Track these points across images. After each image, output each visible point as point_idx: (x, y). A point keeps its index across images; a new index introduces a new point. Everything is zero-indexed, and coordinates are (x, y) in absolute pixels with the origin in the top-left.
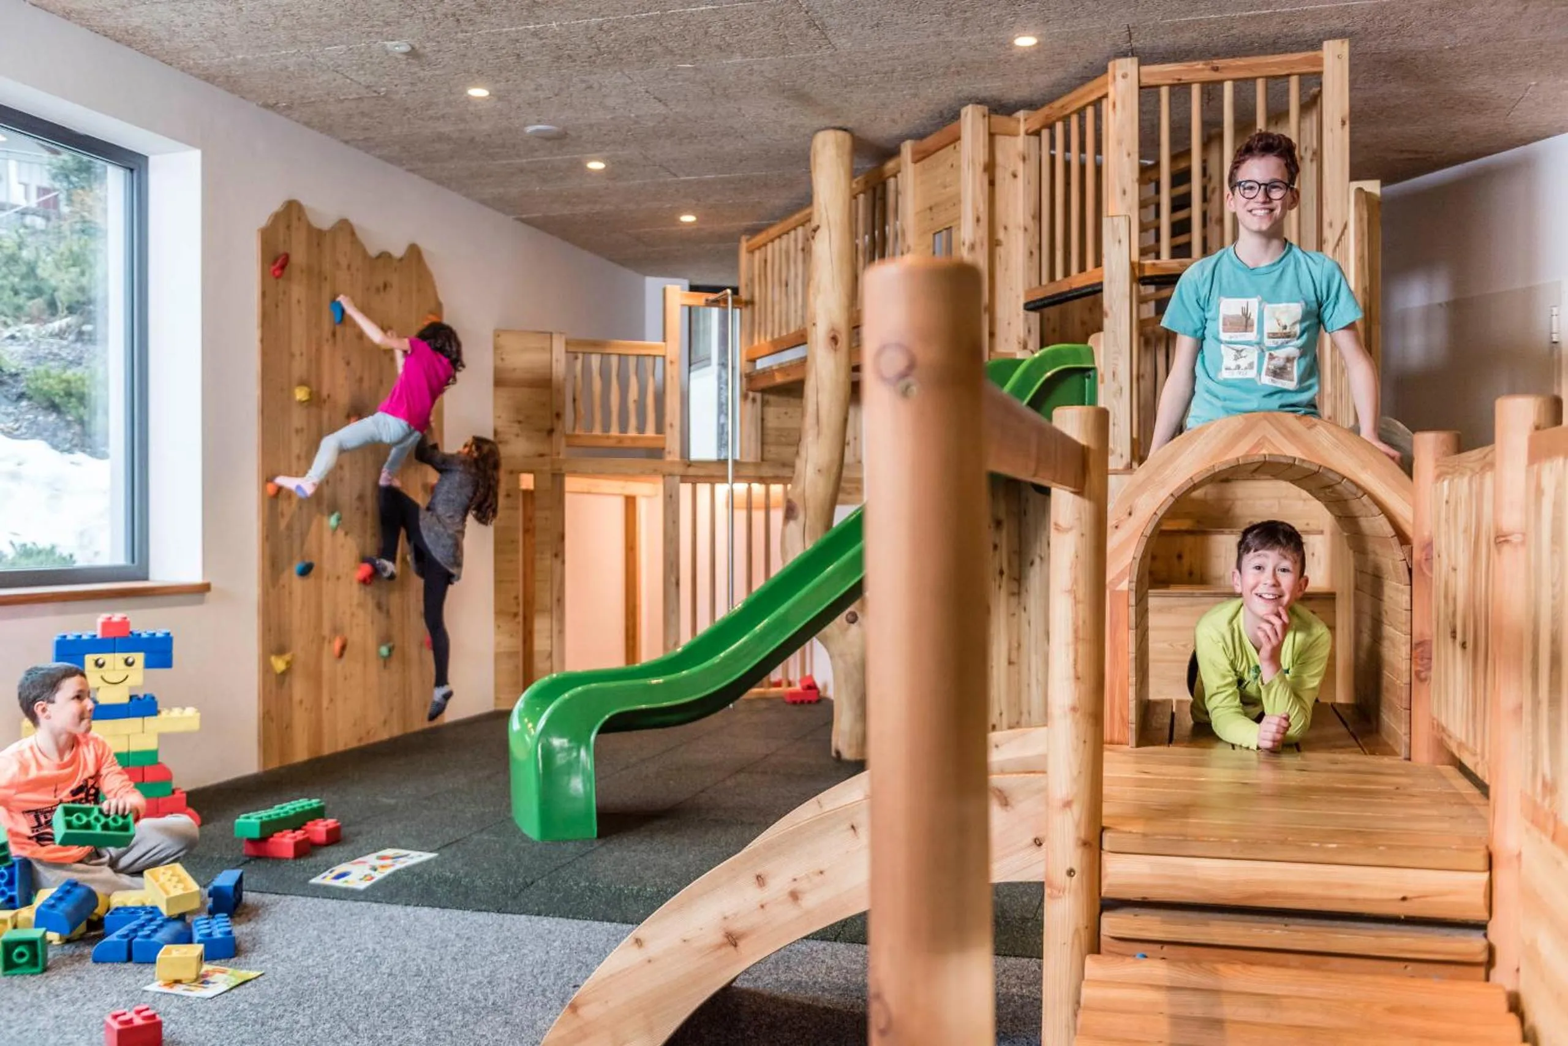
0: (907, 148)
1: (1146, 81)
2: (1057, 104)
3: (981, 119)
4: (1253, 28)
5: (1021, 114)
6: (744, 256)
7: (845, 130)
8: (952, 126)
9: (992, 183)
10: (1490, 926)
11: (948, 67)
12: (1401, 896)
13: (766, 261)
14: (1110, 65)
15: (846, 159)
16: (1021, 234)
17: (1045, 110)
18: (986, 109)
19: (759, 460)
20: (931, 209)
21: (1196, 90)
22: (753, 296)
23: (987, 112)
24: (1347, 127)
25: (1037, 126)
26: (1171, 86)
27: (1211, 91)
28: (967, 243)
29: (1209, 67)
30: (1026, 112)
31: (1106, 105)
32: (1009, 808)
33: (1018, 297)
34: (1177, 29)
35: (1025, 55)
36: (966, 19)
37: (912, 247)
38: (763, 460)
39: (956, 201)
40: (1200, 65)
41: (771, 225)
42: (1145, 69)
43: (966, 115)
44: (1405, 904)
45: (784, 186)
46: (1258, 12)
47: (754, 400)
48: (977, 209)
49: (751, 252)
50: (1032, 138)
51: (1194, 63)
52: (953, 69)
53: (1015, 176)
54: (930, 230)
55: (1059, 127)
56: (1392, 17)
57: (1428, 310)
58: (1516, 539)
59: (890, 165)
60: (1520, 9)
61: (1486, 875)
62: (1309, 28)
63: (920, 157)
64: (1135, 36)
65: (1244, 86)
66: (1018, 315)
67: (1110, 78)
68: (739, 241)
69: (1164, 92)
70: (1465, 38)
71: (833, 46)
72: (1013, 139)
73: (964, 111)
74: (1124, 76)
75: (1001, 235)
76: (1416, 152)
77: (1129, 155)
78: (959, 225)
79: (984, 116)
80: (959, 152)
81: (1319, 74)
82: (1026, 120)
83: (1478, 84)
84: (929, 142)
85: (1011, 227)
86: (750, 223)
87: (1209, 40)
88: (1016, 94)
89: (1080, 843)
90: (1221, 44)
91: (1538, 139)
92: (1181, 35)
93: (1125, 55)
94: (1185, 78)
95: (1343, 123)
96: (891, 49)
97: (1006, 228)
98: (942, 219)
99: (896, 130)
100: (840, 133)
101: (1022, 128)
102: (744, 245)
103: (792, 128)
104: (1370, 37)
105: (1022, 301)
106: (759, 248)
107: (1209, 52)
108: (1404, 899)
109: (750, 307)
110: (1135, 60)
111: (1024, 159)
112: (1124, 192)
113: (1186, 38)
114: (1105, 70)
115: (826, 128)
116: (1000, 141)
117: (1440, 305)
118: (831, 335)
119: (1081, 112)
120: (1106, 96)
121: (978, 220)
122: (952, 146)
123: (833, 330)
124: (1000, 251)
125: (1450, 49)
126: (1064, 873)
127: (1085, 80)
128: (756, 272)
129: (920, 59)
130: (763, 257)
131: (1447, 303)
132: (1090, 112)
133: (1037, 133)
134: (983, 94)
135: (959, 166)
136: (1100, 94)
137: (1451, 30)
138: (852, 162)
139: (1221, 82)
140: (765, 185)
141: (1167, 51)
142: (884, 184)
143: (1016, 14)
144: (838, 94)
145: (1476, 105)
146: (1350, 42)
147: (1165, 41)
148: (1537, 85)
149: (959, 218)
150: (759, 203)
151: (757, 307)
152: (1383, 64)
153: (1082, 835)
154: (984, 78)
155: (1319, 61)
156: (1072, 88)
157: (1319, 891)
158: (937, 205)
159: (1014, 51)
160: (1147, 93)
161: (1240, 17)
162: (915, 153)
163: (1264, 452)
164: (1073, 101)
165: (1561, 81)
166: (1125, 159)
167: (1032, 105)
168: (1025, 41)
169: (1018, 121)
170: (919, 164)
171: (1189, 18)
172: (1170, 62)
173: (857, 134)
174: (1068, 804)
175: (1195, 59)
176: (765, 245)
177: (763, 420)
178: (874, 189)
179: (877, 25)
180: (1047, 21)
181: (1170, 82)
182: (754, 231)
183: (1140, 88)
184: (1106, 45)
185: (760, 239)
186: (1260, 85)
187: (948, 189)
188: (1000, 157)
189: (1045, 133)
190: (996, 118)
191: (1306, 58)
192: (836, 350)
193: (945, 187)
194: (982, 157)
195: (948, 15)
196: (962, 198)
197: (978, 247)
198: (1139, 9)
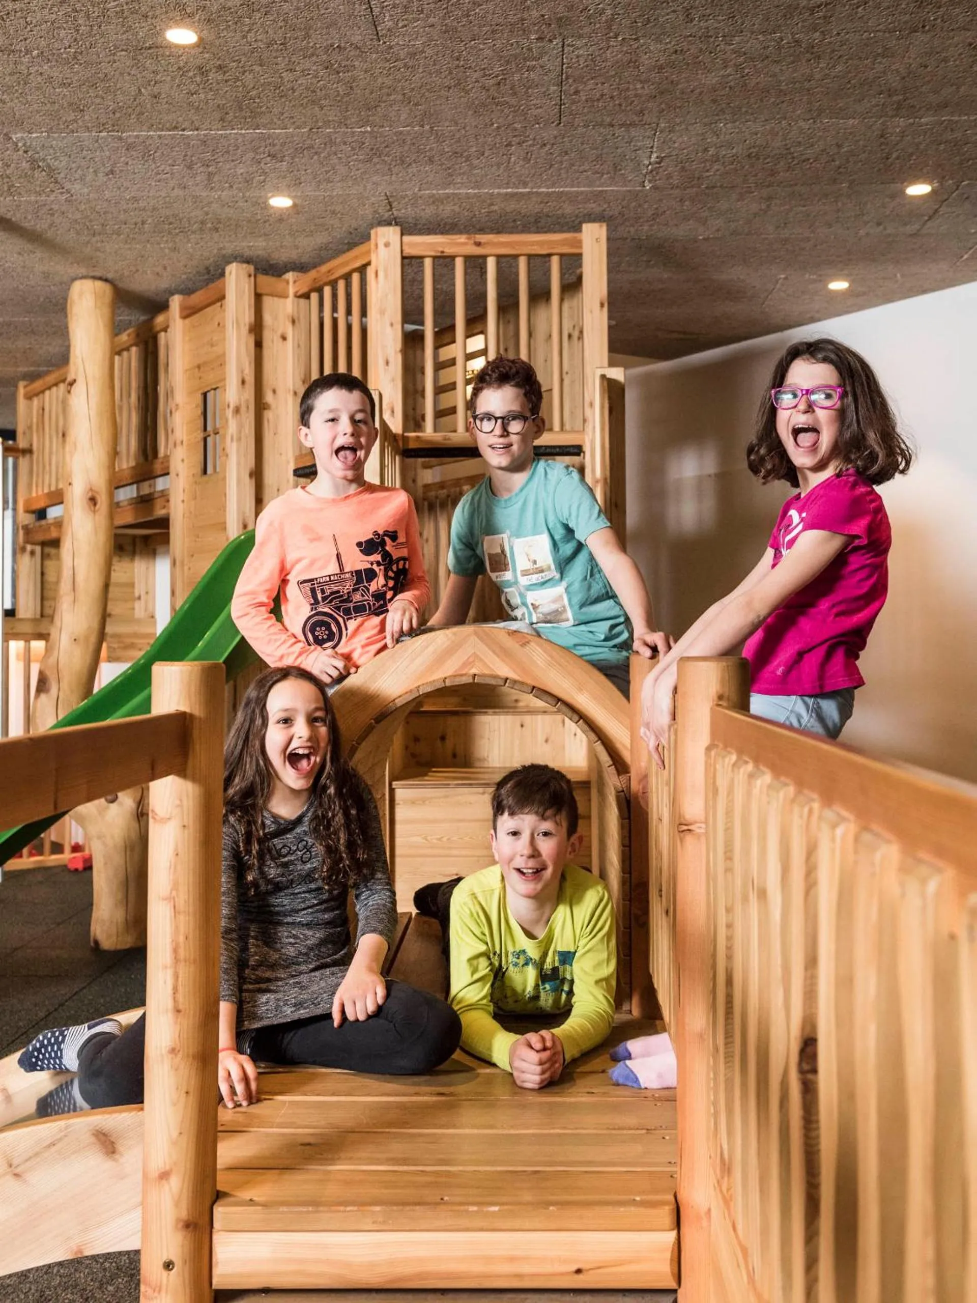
0: (176, 302)
1: (409, 251)
2: (324, 268)
3: (247, 279)
4: (512, 206)
5: (290, 276)
6: (22, 403)
7: (106, 280)
8: (218, 283)
9: (259, 345)
10: (679, 1291)
11: (203, 223)
12: (575, 1268)
13: (43, 409)
14: (373, 232)
15: (106, 311)
16: (290, 398)
17: (313, 274)
18: (251, 268)
19: (38, 616)
20: (199, 367)
21: (459, 263)
22: (31, 445)
23: (253, 273)
24: (606, 309)
25: (304, 290)
26: (434, 258)
27: (475, 264)
28: (232, 406)
29: (472, 242)
30: (296, 274)
31: (370, 271)
32: (117, 1156)
33: (288, 462)
34: (436, 201)
35: (282, 217)
36: (210, 174)
37: (181, 405)
38: (42, 616)
39: (220, 362)
40: (462, 239)
41: (48, 373)
42: (407, 239)
43: (230, 273)
44: (581, 1277)
45: (54, 333)
46: (516, 190)
47: (32, 553)
48: (242, 372)
49: (29, 397)
50: (302, 301)
51: (458, 236)
52: (209, 225)
53: (284, 338)
54: (200, 389)
55: (327, 291)
56: (646, 206)
57: (700, 480)
58: (699, 829)
59: (160, 319)
60: (763, 206)
61: (674, 1234)
62: (568, 209)
63: (189, 312)
64: (394, 204)
65: (506, 263)
66: (288, 481)
67: (373, 246)
68: (16, 387)
69: (428, 262)
70: (718, 230)
71: (68, 192)
72: (282, 300)
73: (228, 269)
74: (387, 245)
75: (269, 398)
76: (684, 333)
77: (392, 325)
78: (225, 386)
79: (250, 276)
80: (224, 311)
81: (579, 256)
82: (295, 282)
83: (735, 273)
84: (197, 298)
85: (280, 392)
86: (26, 369)
87: (471, 215)
88: (283, 256)
89: (181, 1225)
90: (483, 220)
91: (790, 327)
92: (441, 207)
93: (390, 224)
94: (449, 251)
95: (602, 305)
96: (135, 199)
97: (274, 391)
98: (210, 378)
99: (164, 284)
100: (99, 284)
101: (291, 291)
102: (21, 391)
103: (46, 276)
104: (627, 223)
105: (292, 467)
106: (37, 395)
107: (474, 227)
108: (579, 1271)
109: (28, 456)
110: (398, 229)
111: (293, 322)
112: (387, 363)
113: (447, 210)
114: (367, 238)
115: (84, 277)
116: (267, 302)
117: (710, 476)
118: (90, 494)
119: (347, 277)
120: (369, 264)
121: (243, 382)
122: (219, 304)
123: (91, 489)
124: (268, 415)
125: (704, 239)
126: (161, 1264)
127: (351, 245)
128: (35, 420)
129: (168, 212)
130: (41, 405)
131: (716, 475)
132: (356, 277)
133: (306, 296)
134: (247, 253)
135: (224, 326)
136: (364, 262)
137: (704, 222)
138: (113, 314)
139: (484, 257)
140: (33, 332)
141: (430, 223)
142: (155, 339)
143: (264, 173)
144: (88, 242)
145: (732, 293)
146: (608, 226)
147: (428, 212)
148: (786, 278)
149: (224, 379)
150: (30, 348)
151: (35, 456)
152: (643, 249)
153: (184, 1214)
154: (245, 236)
155: (579, 243)
156: (339, 253)
157: (478, 1268)
158: (205, 363)
159: (271, 211)
160: (411, 264)
161: (499, 194)
162: (183, 308)
163: (474, 671)
164: (338, 267)
165: (807, 276)
166: (389, 329)
167: (301, 268)
168: (281, 202)
169: (288, 282)
170: (187, 321)
171: (447, 191)
172: (436, 234)
173: (120, 285)
174: (164, 1176)
175: (460, 232)
176: (43, 392)
177: (42, 574)
178: (146, 343)
179: (112, 172)
180: (298, 183)
181: (433, 254)
182: (32, 377)
183: (403, 258)
184: (367, 212)
185: (38, 385)
186: (522, 263)
187: (215, 348)
188: (267, 318)
189: (314, 296)
190: (262, 278)
191: (566, 239)
192: (94, 512)
193: (212, 346)
194: (248, 317)
195: (190, 167)
196: (227, 359)
197: (243, 409)
198: (394, 178)
